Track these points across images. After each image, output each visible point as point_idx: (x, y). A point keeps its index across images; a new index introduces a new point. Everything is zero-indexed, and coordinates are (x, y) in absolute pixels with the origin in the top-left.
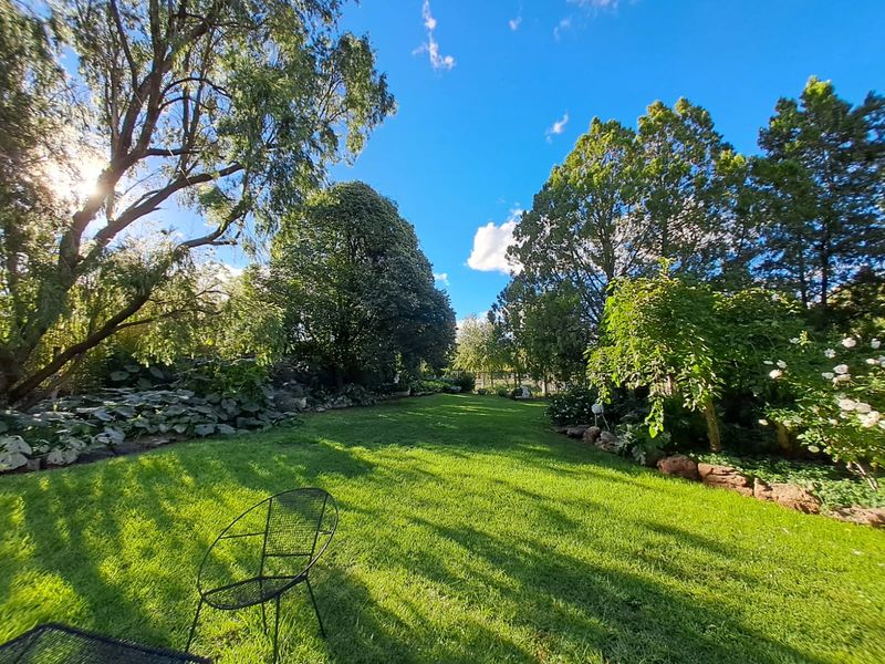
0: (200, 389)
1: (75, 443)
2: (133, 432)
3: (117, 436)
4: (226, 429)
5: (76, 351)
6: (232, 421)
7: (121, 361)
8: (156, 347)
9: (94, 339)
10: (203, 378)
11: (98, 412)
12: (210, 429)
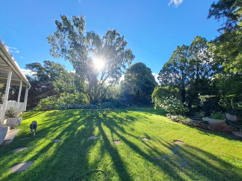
0: (112, 102)
1: (101, 107)
2: (106, 107)
3: (104, 107)
4: (115, 107)
5: (101, 97)
6: (116, 107)
7: (104, 99)
8: (107, 97)
9: (102, 96)
10: (111, 100)
11: (103, 104)
12: (113, 107)
